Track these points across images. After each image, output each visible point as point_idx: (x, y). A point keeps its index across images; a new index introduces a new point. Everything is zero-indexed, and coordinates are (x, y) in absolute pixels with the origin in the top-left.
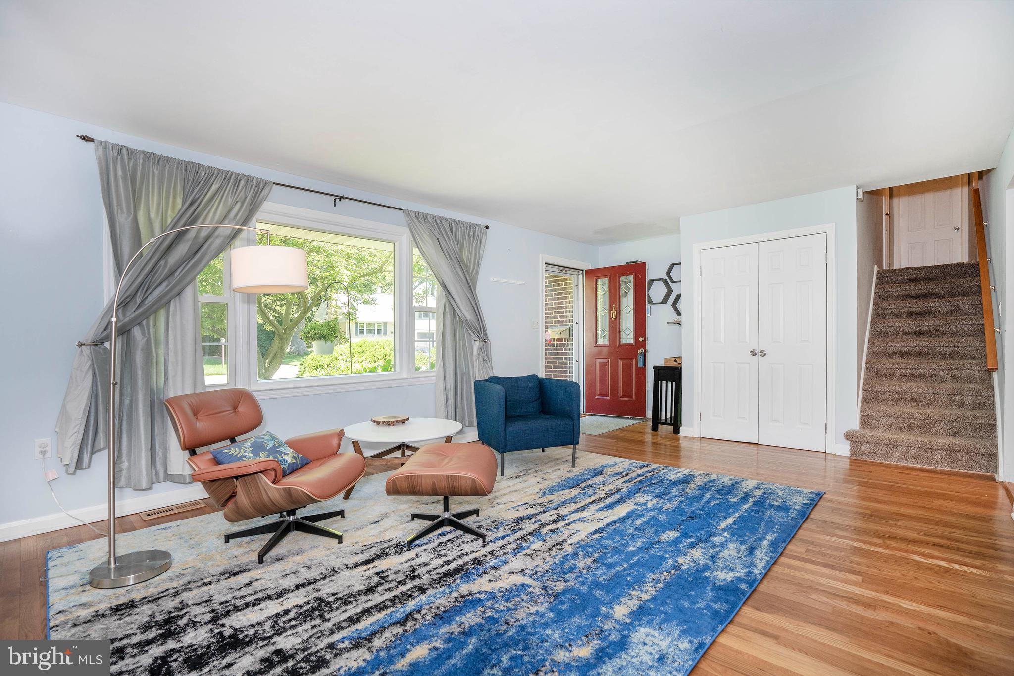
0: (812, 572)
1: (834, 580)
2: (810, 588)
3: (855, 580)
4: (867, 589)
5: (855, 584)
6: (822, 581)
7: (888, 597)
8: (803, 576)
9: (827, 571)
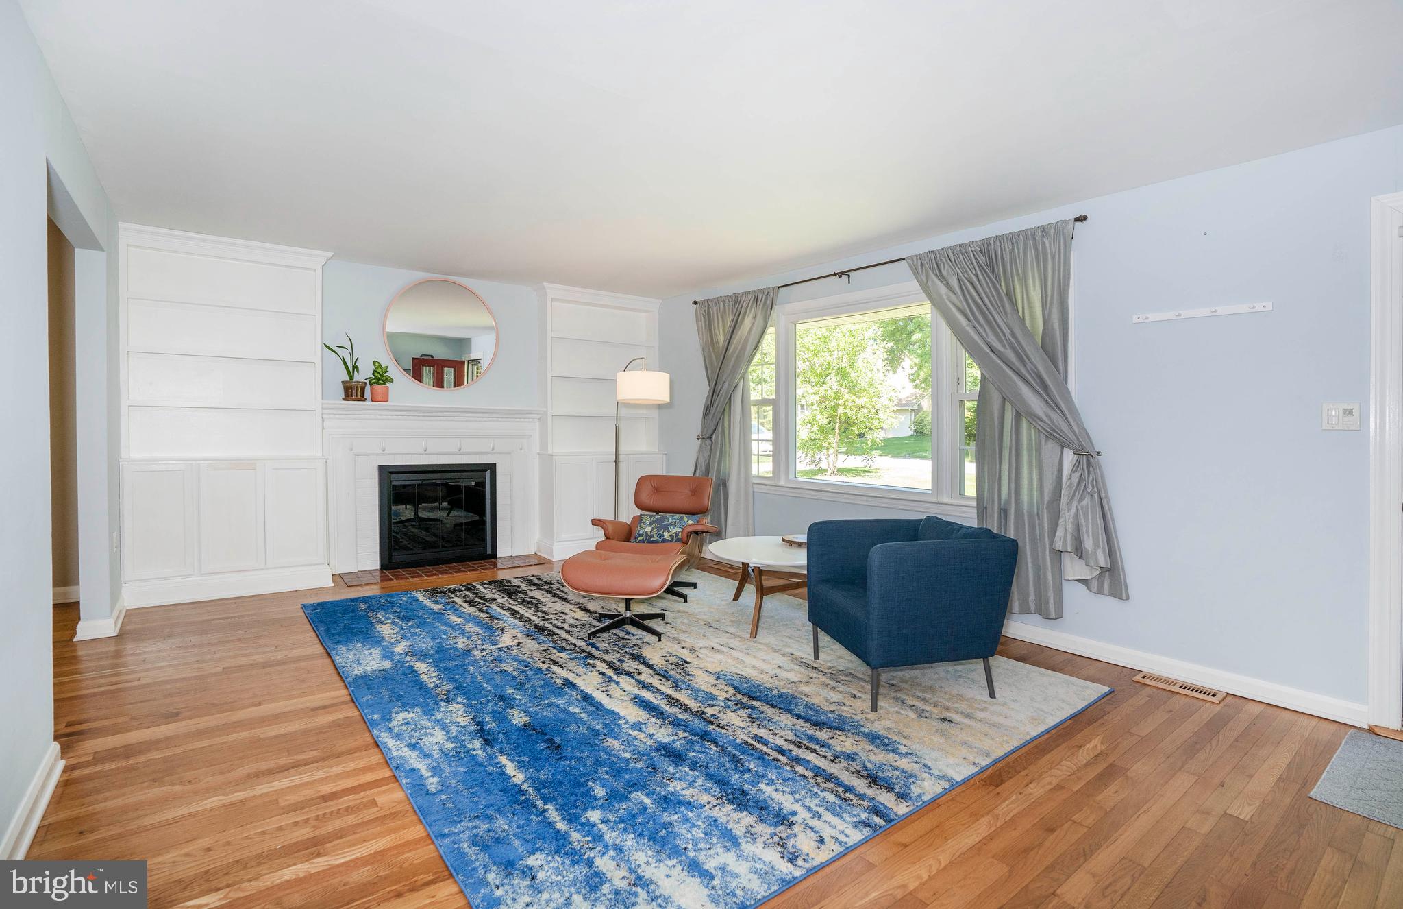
0: (339, 776)
1: (308, 782)
2: (325, 759)
3: (288, 798)
4: (267, 794)
5: (284, 791)
6: (321, 774)
7: (240, 798)
8: (343, 767)
9: (327, 789)
